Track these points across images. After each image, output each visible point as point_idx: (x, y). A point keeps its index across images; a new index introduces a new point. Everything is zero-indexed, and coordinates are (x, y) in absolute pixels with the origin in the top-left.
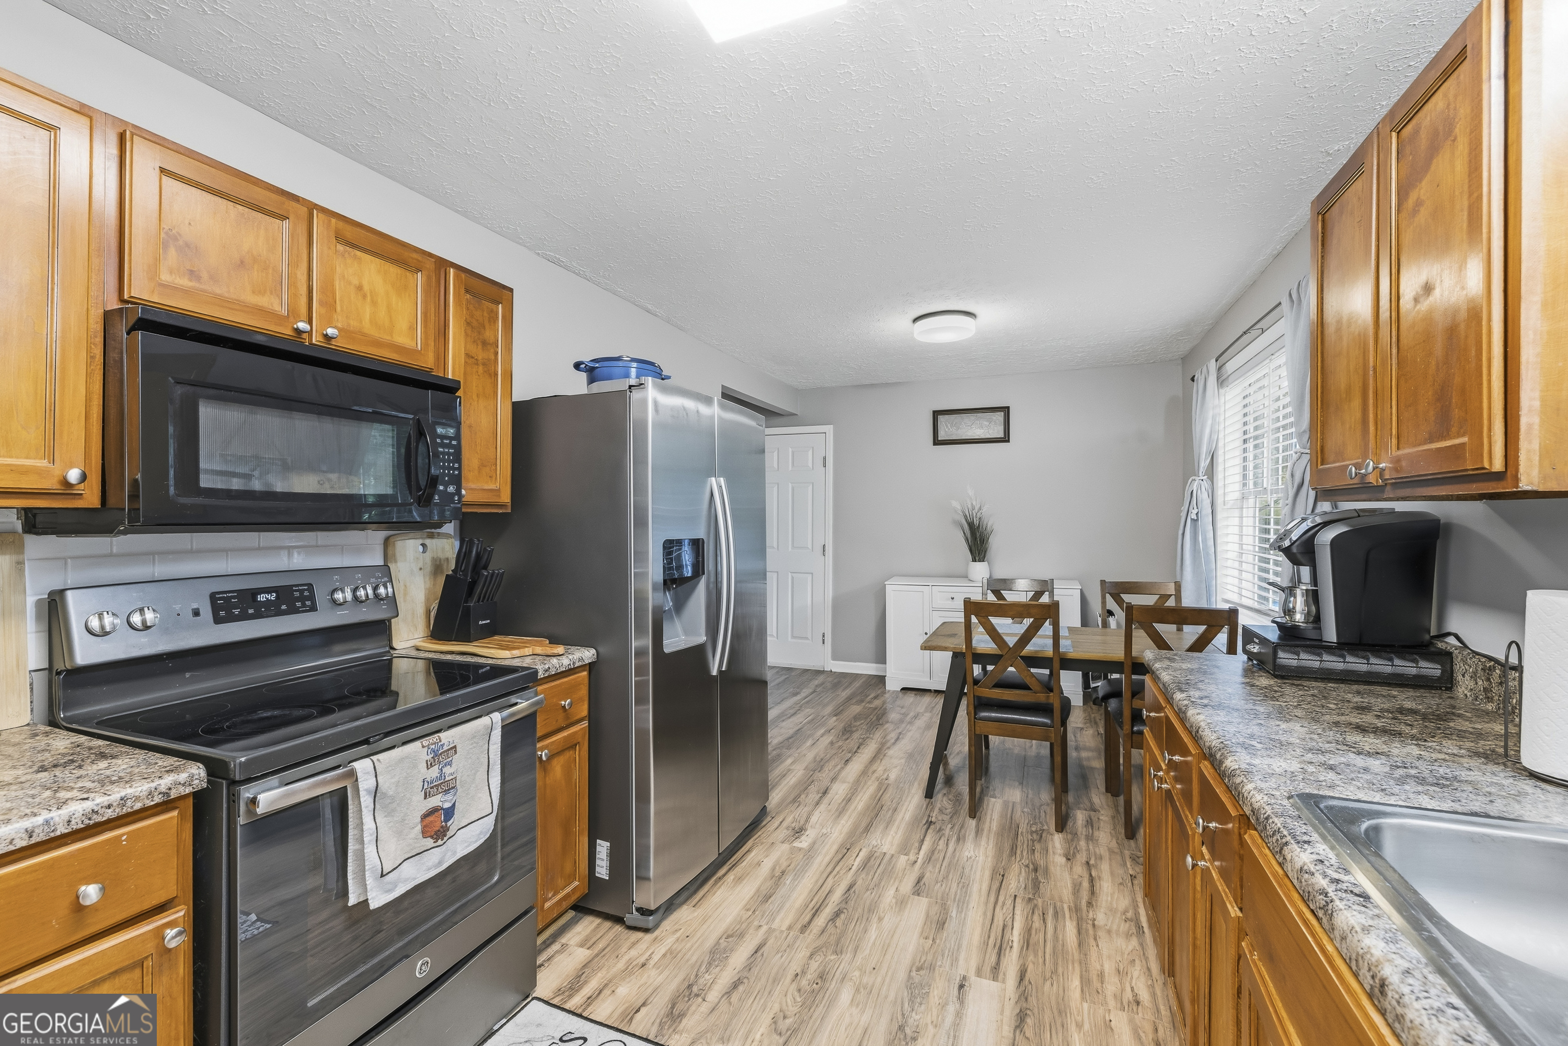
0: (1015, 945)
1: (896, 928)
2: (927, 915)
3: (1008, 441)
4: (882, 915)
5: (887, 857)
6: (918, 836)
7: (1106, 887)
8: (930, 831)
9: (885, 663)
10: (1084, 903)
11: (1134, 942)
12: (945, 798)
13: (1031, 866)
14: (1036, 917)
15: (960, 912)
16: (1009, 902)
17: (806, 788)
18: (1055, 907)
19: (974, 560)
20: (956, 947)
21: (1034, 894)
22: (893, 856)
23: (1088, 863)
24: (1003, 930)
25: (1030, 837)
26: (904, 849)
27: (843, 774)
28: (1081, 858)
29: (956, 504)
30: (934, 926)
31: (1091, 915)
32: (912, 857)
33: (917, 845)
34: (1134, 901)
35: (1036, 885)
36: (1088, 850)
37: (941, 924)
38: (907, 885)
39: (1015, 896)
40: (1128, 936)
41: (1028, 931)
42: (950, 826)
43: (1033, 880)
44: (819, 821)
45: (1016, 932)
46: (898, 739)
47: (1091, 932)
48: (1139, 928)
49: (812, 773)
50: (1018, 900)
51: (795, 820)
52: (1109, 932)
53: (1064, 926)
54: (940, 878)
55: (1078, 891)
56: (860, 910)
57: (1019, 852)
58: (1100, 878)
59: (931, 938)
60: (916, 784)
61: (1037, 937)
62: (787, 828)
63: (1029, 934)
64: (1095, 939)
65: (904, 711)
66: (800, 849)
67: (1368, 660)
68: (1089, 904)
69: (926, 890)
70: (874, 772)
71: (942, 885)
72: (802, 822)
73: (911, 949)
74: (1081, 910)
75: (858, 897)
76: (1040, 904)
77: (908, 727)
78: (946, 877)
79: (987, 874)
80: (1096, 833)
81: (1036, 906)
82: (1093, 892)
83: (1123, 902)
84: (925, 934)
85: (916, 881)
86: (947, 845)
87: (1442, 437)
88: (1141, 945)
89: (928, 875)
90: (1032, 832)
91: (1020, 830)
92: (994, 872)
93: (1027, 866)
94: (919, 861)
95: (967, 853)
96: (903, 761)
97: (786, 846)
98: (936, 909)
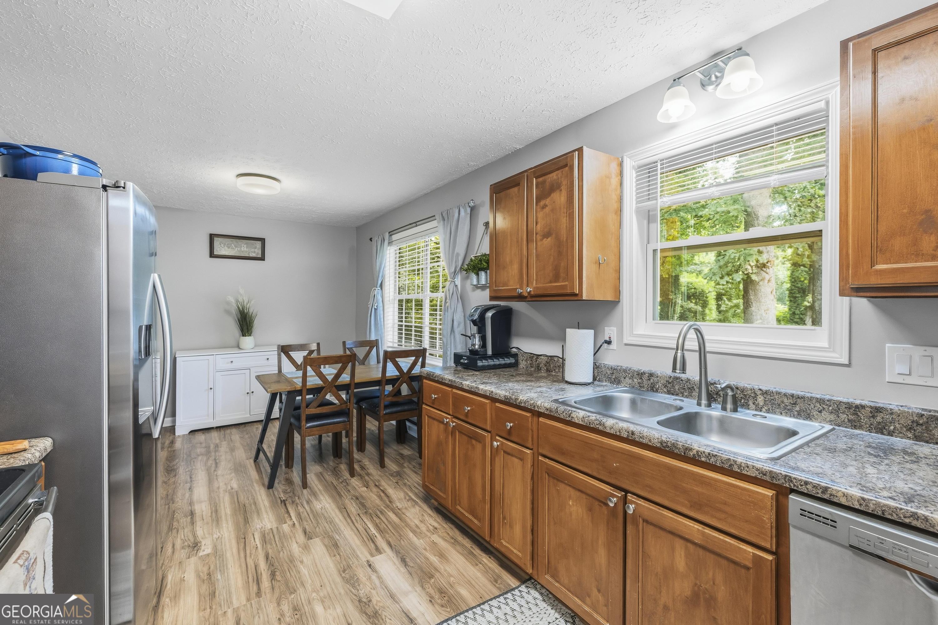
0: (376, 534)
1: (315, 561)
2: (326, 546)
3: (264, 260)
4: (301, 559)
5: (275, 531)
6: (283, 510)
7: (391, 491)
8: (288, 505)
9: (175, 416)
10: (388, 502)
11: (417, 508)
12: (280, 485)
13: (354, 498)
14: (375, 518)
15: (339, 535)
16: (358, 518)
17: (173, 518)
18: (379, 510)
19: (243, 336)
20: (352, 551)
21: (366, 509)
22: (277, 528)
23: (376, 485)
24: (366, 531)
25: (342, 485)
26: (281, 521)
27: (195, 497)
28: (371, 484)
29: (232, 300)
30: (333, 548)
31: (395, 506)
32: (290, 523)
33: (286, 515)
34: (405, 492)
35: (363, 505)
36: (371, 480)
37: (336, 545)
38: (301, 537)
39: (358, 514)
40: (414, 506)
41: (377, 526)
42: (297, 498)
43: (360, 503)
44: (206, 532)
45: (372, 529)
46: (216, 464)
47: (400, 512)
48: (414, 501)
49: (167, 506)
50: (361, 515)
51: (183, 541)
52: (406, 508)
53: (389, 516)
54: (316, 525)
55: (382, 498)
56: (285, 565)
57: (343, 494)
58: (385, 489)
59: (337, 554)
60: (255, 485)
61: (382, 526)
62: (183, 548)
63: (379, 527)
64: (404, 514)
65: (204, 445)
66: (208, 555)
67: (493, 360)
68: (390, 502)
69: (313, 534)
70: (218, 488)
71: (319, 528)
72: (192, 540)
73: (332, 565)
74: (389, 506)
75: (277, 559)
76: (371, 512)
77: (217, 454)
78: (318, 523)
79: (337, 511)
80: (369, 471)
81: (370, 514)
82: (388, 497)
83: (402, 495)
84: (332, 555)
85: (304, 533)
86: (304, 508)
87: (556, 282)
88: (420, 507)
89: (307, 527)
90: (341, 483)
91: (335, 484)
92: (339, 509)
93: (352, 499)
94: (296, 522)
95: (318, 507)
96: (233, 474)
97: (193, 559)
98: (326, 541)
